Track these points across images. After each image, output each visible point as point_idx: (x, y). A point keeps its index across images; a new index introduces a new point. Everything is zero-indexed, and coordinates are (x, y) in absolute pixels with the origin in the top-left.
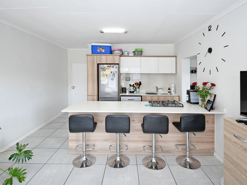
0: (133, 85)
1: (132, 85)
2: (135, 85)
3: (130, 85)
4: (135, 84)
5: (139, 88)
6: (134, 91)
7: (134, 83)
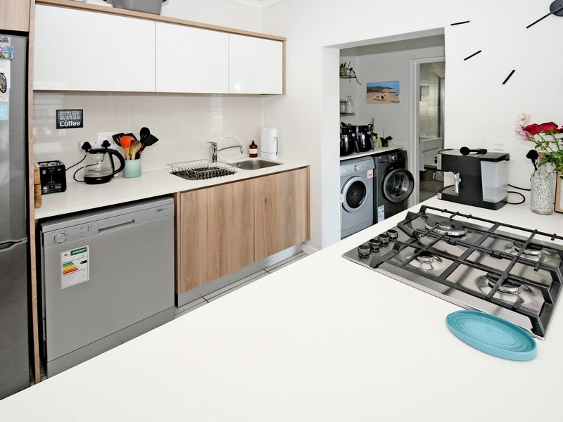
0: (106, 144)
1: (96, 145)
2: (113, 146)
3: (86, 146)
4: (111, 141)
5: (138, 156)
6: (115, 172)
7: (108, 136)
